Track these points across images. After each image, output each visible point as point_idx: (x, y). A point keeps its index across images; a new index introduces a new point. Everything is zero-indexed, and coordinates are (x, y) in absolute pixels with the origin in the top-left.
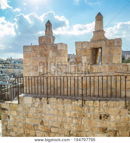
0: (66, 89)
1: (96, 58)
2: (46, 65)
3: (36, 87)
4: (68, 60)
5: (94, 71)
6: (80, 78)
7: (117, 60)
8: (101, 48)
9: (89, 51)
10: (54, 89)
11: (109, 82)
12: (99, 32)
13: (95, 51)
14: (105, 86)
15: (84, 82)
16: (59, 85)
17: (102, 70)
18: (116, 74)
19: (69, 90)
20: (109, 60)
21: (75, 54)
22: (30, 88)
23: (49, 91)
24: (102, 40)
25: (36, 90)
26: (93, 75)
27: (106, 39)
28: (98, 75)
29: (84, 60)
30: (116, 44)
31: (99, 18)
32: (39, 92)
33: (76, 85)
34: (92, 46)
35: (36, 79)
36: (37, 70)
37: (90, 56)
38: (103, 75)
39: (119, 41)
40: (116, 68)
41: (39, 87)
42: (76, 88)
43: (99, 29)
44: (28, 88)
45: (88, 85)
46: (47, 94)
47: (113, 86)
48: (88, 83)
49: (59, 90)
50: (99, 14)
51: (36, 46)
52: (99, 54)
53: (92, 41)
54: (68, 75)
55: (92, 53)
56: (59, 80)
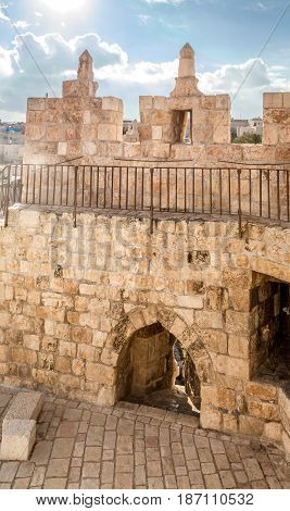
0: (116, 194)
1: (181, 131)
2: (75, 140)
3: (51, 188)
4: (124, 133)
5: (176, 158)
6: (147, 171)
7: (222, 136)
8: (191, 111)
9: (166, 115)
10: (91, 193)
11: (207, 180)
12: (187, 79)
13: (179, 116)
14: (198, 188)
15: (156, 180)
16: (101, 185)
17: (194, 155)
18: (220, 165)
19: (124, 195)
20: (206, 136)
21: (139, 121)
22: (37, 190)
23: (79, 197)
24: (193, 95)
25: (51, 195)
26: (175, 165)
27: (199, 95)
28: (185, 165)
29: (157, 132)
30: (219, 105)
31: (187, 53)
32: (57, 200)
33: (139, 185)
34: (174, 107)
35: (52, 169)
36: (55, 150)
37: (168, 126)
38: (196, 166)
39: (225, 98)
40: (220, 152)
41: (58, 188)
42: (139, 192)
43: (186, 74)
44: (30, 190)
45: (164, 186)
46: (75, 204)
47: (215, 189)
48: (164, 181)
49: (101, 195)
50: (187, 46)
51: (56, 100)
52: (187, 123)
53: (174, 96)
54: (123, 164)
55: (174, 119)
56: (101, 175)
